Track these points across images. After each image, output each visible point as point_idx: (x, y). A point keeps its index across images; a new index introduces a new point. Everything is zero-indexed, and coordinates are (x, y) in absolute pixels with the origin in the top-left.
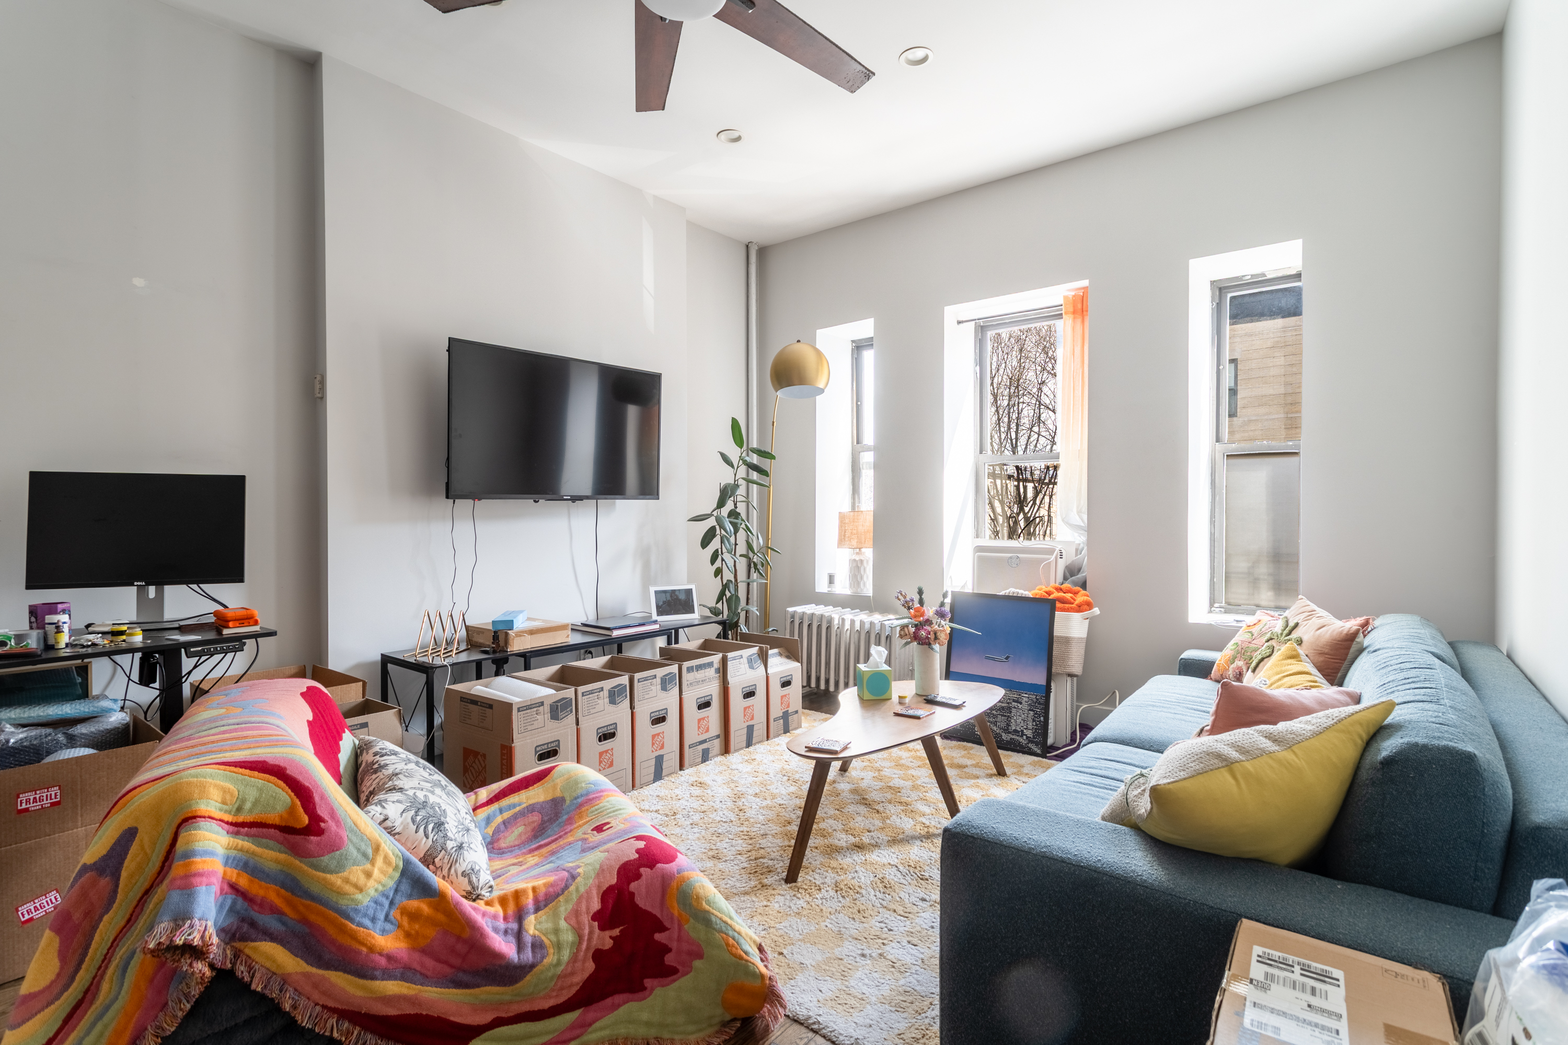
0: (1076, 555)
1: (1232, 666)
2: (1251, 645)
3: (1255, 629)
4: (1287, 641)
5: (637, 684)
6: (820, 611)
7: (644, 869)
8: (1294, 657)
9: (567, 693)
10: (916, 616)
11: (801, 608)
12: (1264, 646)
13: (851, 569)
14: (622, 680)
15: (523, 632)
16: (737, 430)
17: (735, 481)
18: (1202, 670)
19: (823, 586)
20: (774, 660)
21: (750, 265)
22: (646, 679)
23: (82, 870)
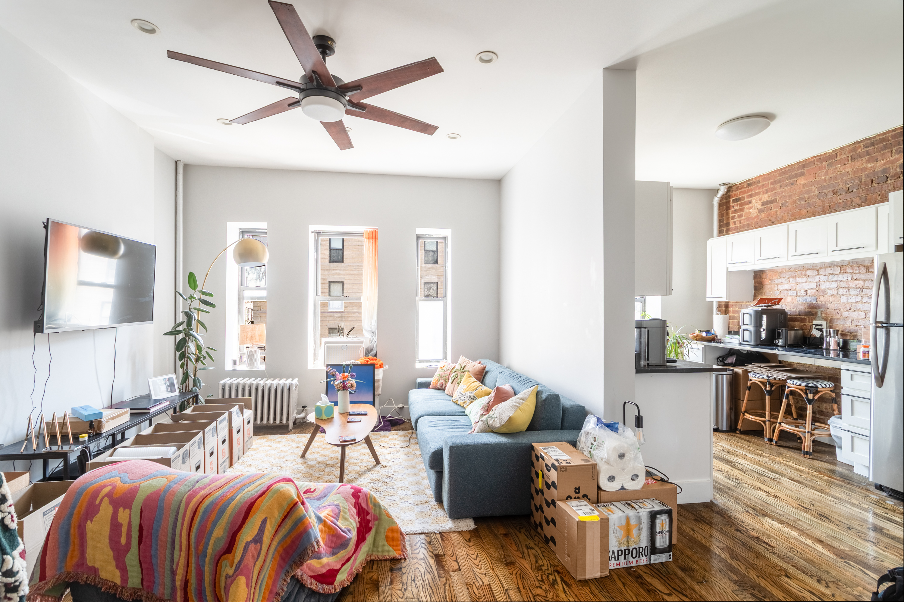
0: (369, 344)
1: (439, 382)
2: (445, 374)
3: (444, 368)
4: (464, 372)
5: (206, 435)
6: (241, 381)
7: (359, 494)
8: (470, 377)
9: (186, 447)
10: (343, 378)
11: (227, 381)
12: (453, 374)
13: (249, 356)
14: (201, 434)
15: (109, 419)
16: (192, 279)
17: (190, 309)
18: (426, 385)
19: (229, 367)
20: (245, 410)
21: (178, 174)
22: (208, 432)
23: (247, 544)
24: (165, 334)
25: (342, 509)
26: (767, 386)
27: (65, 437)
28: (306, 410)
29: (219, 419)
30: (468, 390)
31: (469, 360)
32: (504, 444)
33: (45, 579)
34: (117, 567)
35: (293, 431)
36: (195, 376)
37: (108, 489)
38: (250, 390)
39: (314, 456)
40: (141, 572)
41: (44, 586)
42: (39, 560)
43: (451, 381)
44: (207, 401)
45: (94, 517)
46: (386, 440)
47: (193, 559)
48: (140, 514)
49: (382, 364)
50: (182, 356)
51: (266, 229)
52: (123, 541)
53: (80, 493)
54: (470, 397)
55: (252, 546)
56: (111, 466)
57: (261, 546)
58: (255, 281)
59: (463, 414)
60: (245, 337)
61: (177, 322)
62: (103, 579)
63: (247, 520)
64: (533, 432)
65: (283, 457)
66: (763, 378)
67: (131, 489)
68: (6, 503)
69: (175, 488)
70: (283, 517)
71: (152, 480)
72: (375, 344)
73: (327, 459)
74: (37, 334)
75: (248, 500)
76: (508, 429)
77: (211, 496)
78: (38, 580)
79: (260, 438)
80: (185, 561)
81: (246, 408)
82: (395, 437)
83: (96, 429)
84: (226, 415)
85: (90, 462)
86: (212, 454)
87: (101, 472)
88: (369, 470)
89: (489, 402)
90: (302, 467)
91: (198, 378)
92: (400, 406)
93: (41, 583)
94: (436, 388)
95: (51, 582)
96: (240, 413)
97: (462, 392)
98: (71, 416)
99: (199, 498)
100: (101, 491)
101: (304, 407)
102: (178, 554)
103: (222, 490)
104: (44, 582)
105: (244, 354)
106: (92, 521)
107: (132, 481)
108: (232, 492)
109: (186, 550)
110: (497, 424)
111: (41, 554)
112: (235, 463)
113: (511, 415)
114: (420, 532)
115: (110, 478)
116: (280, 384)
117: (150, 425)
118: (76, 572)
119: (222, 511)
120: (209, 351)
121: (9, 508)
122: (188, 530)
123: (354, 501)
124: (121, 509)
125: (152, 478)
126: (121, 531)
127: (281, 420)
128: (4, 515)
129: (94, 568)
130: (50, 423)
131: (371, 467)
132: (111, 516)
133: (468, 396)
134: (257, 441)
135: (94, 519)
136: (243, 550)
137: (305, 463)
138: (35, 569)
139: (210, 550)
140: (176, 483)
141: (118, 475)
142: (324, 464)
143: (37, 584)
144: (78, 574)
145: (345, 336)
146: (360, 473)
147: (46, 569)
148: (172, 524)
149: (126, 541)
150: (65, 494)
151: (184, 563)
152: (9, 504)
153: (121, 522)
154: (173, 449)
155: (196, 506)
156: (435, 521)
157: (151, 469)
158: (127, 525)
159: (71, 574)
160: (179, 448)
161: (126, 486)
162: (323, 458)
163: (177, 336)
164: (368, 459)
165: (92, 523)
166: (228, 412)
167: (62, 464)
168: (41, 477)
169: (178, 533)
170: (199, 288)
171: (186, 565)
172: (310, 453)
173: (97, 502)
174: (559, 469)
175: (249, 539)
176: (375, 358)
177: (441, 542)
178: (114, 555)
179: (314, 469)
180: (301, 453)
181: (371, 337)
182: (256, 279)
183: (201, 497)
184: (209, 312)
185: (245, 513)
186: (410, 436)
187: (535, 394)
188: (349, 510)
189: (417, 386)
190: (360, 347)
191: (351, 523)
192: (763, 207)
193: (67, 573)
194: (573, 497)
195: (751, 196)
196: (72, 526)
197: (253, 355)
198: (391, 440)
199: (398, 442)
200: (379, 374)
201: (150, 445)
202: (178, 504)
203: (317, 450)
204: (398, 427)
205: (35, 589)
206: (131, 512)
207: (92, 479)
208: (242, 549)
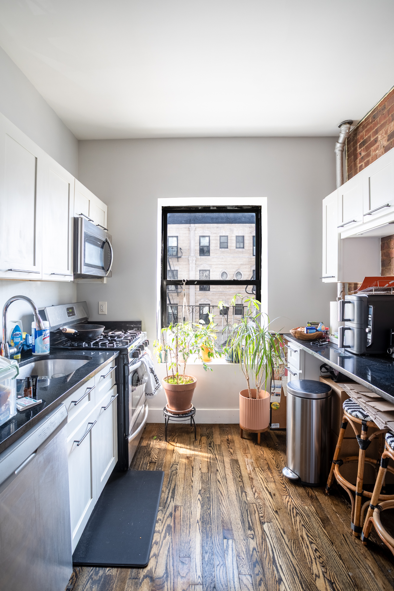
26: (363, 432)
66: (357, 417)
192: (390, 142)
195: (376, 132)
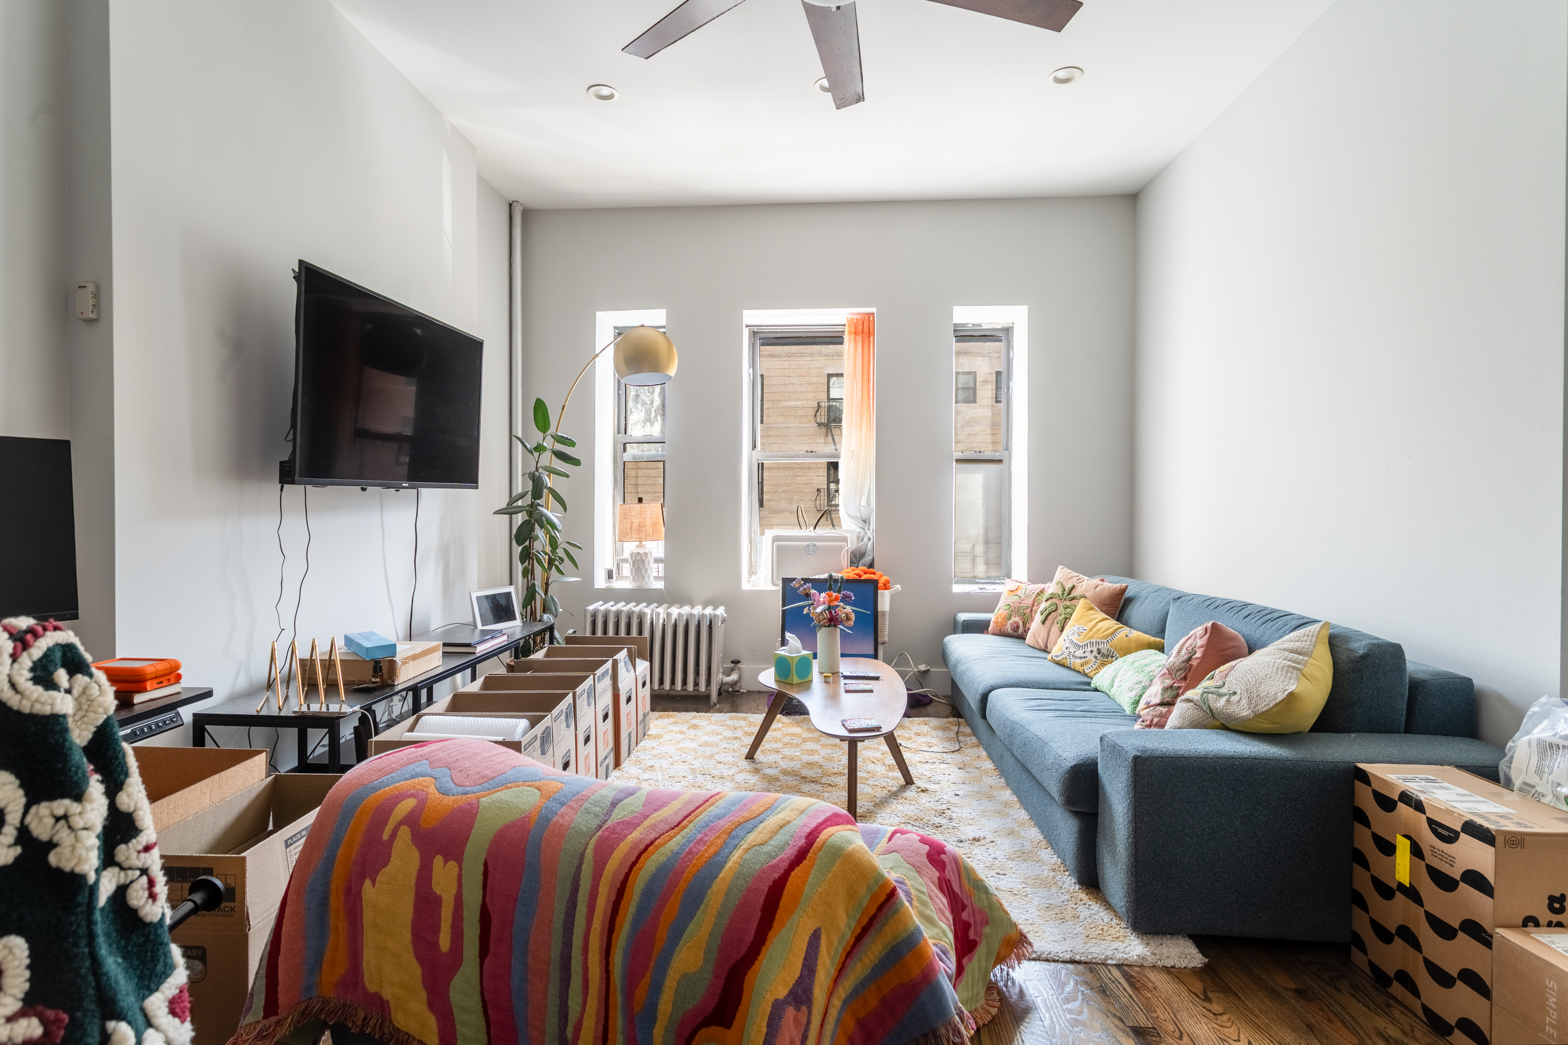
0: (858, 543)
1: (1010, 622)
2: (1022, 605)
3: (1019, 593)
4: (1073, 599)
5: (578, 701)
6: (621, 606)
7: (942, 856)
8: (1091, 609)
9: (547, 722)
10: (831, 601)
11: (599, 606)
12: (1043, 605)
13: (634, 563)
14: (569, 699)
15: (406, 658)
16: (540, 414)
17: (537, 469)
18: (980, 627)
19: (600, 582)
20: (638, 660)
21: (514, 227)
22: (581, 695)
23: (778, 1008)
24: (495, 513)
25: (913, 892)
27: (331, 687)
28: (739, 668)
29: (599, 672)
30: (1091, 637)
31: (1081, 576)
32: (1278, 760)
33: (277, 1014)
34: (431, 1006)
35: (718, 706)
36: (546, 593)
37: (407, 805)
38: (640, 624)
39: (772, 758)
40: (485, 1029)
41: (274, 1030)
42: (265, 963)
43: (1038, 618)
44: (569, 640)
45: (378, 872)
46: (907, 735)
47: (618, 1022)
48: (482, 878)
49: (888, 582)
50: (526, 555)
51: (664, 327)
52: (445, 942)
53: (349, 808)
54: (1099, 651)
55: (790, 1012)
56: (413, 749)
57: (810, 1014)
58: (643, 424)
59: (1086, 686)
60: (629, 526)
61: (514, 494)
62: (399, 1030)
63: (771, 934)
64: (1335, 735)
65: (712, 757)
67: (460, 809)
68: (134, 841)
69: (562, 816)
70: (859, 930)
71: (506, 791)
72: (870, 544)
73: (798, 766)
74: (285, 486)
75: (763, 871)
76: (1274, 723)
77: (657, 848)
78: (262, 1014)
79: (660, 717)
80: (597, 1023)
81: (639, 658)
82: (925, 730)
83: (385, 676)
84: (609, 665)
85: (375, 739)
86: (587, 740)
87: (394, 762)
88: (894, 795)
89: (1190, 659)
90: (754, 779)
91: (552, 597)
92: (923, 668)
93: (267, 1022)
94: (1002, 634)
95: (289, 1020)
96: (630, 664)
97: (1076, 641)
98: (343, 651)
99: (628, 853)
100: (393, 809)
101: (735, 662)
102: (580, 1001)
103: (683, 833)
104: (273, 1019)
105: (626, 561)
106: (374, 881)
107: (460, 789)
108: (712, 843)
109: (599, 993)
110: (1242, 710)
111: (268, 948)
112: (624, 762)
113: (1291, 688)
114: (1067, 957)
115: (413, 777)
116: (694, 615)
117: (474, 678)
118: (342, 1002)
119: (696, 896)
120: (569, 548)
121: (143, 855)
122: (605, 939)
123: (937, 874)
124: (438, 860)
125: (506, 784)
126: (440, 917)
127: (696, 684)
128: (126, 876)
129: (381, 998)
130: (307, 660)
131: (895, 789)
132: (415, 873)
133: (1095, 649)
134: (656, 722)
135: (379, 878)
136: (768, 1026)
137: (757, 771)
138: (257, 985)
139: (665, 1006)
140: (563, 804)
141: (429, 771)
142: (796, 775)
143: (259, 1022)
144: (345, 1005)
145: (812, 528)
146: (877, 801)
147: (279, 988)
148: (562, 916)
149: (452, 942)
150: (318, 809)
151: (596, 1032)
152: (144, 844)
153: (438, 893)
154: (523, 723)
155: (624, 873)
156: (1094, 933)
157: (500, 763)
158: (452, 902)
159: (332, 1004)
160: (534, 723)
161: (448, 800)
162: (791, 764)
163: (514, 516)
164: (883, 771)
165: (374, 886)
166: (611, 661)
167: (326, 741)
168: (295, 764)
169: (577, 941)
170: (552, 430)
171: (600, 1034)
172: (763, 752)
173: (386, 836)
174: (1499, 840)
175: (782, 992)
176: (871, 570)
177: (1131, 993)
178: (423, 975)
179: (778, 784)
180: (746, 751)
181: (861, 530)
182: (645, 423)
183: (632, 848)
184: (567, 476)
185: (762, 910)
186: (956, 729)
187: (1327, 641)
188: (930, 896)
189: (960, 628)
190: (842, 548)
191: (944, 932)
193: (324, 1001)
194: (1543, 921)
196: (333, 887)
197: (643, 561)
198: (918, 734)
199: (934, 741)
200: (885, 601)
201: (480, 713)
202: (576, 862)
203: (775, 746)
204: (923, 710)
205: (254, 1034)
206: (460, 869)
207: (374, 778)
208: (765, 1024)
